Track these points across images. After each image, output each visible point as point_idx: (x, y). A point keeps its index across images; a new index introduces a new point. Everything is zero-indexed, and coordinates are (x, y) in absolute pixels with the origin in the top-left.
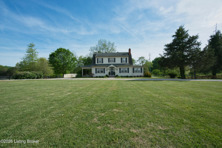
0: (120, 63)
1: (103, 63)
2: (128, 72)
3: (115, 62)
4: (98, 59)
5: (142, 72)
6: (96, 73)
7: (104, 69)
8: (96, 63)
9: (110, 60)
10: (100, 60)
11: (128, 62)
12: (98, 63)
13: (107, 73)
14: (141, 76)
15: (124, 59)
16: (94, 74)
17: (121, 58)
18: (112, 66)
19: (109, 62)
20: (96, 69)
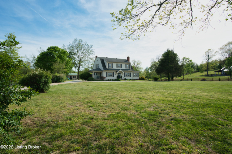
0: (125, 68)
1: (112, 67)
2: (130, 76)
3: (121, 67)
4: (108, 64)
5: (138, 76)
6: (107, 76)
7: (113, 73)
8: (107, 68)
9: (118, 65)
10: (110, 65)
11: (130, 68)
12: (108, 67)
13: (115, 77)
14: (138, 80)
15: (128, 66)
16: (105, 78)
17: (126, 65)
18: (120, 71)
19: (117, 67)
20: (107, 73)
